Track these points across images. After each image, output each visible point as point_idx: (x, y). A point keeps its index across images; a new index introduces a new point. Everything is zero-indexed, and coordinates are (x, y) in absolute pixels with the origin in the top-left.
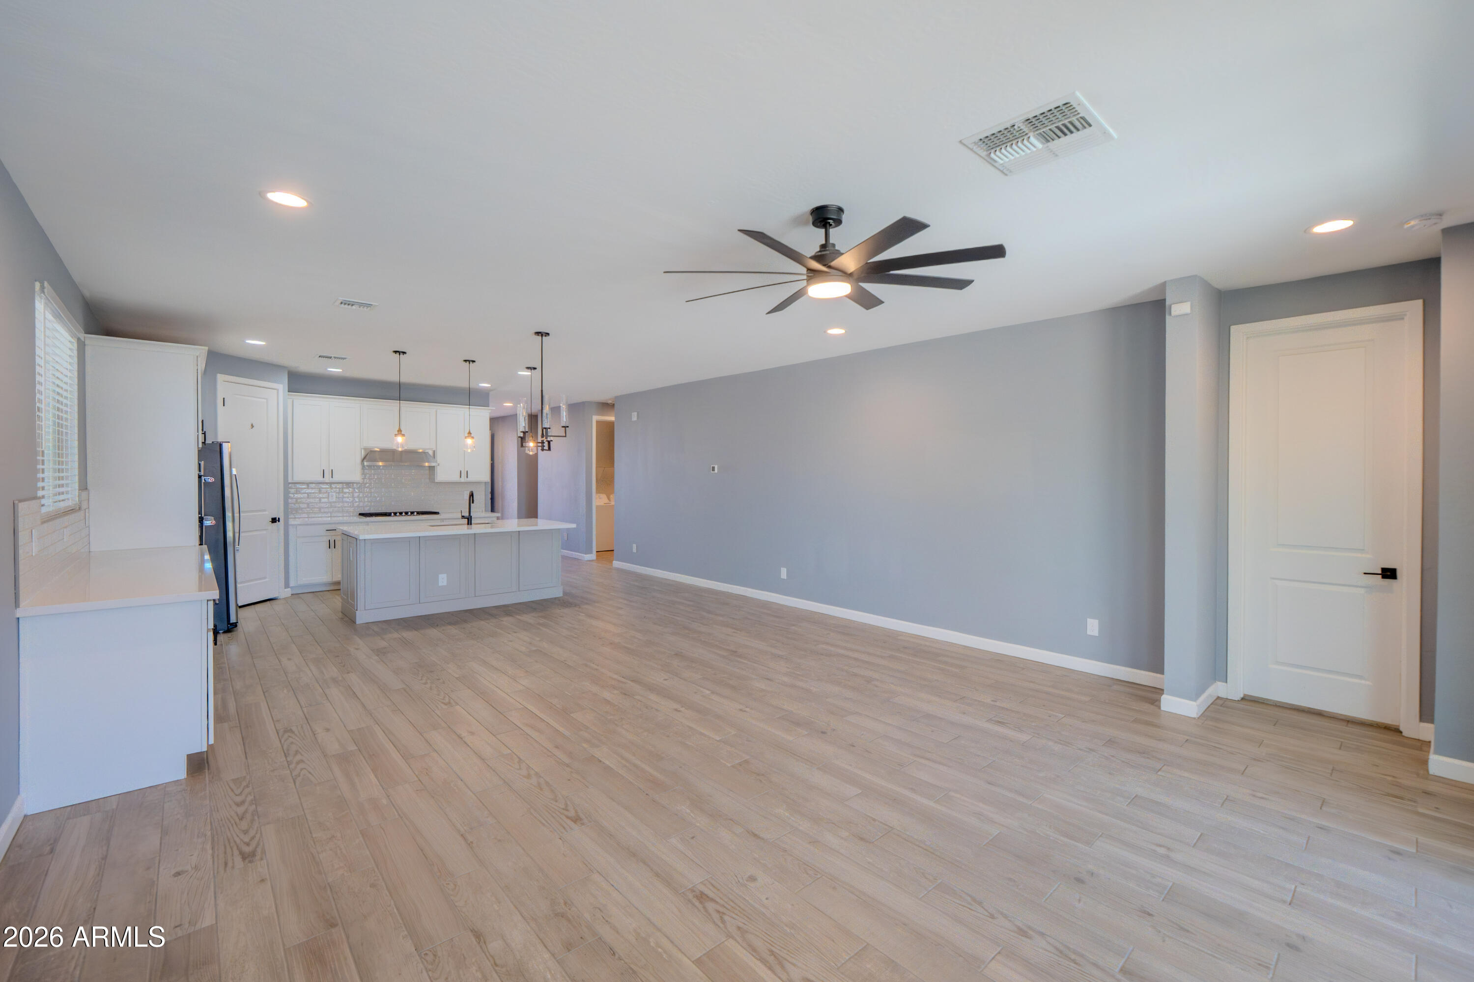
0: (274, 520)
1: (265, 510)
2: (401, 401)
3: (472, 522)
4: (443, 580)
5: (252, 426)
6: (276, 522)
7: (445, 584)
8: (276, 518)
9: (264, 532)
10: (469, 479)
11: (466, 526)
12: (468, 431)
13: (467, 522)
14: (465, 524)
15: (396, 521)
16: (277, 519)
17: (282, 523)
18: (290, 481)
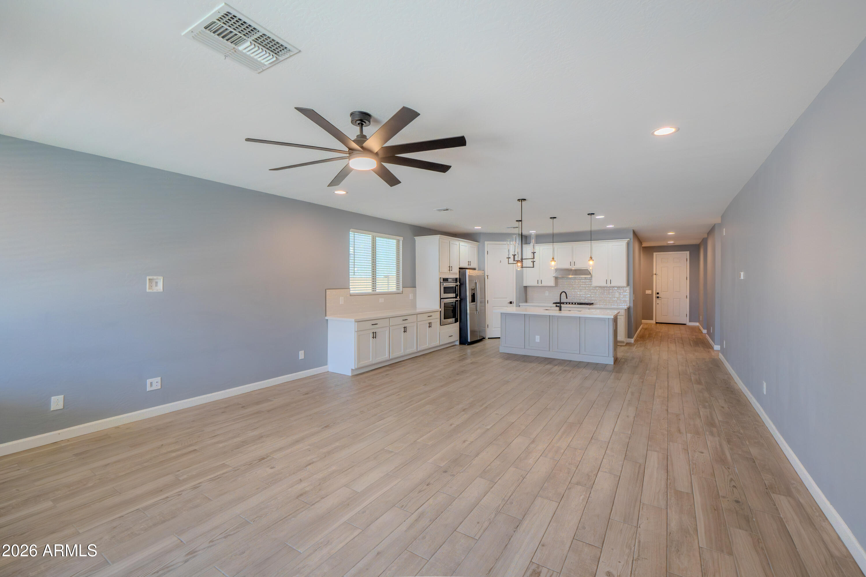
0: (511, 303)
1: (506, 298)
2: (554, 243)
3: (562, 309)
4: (538, 339)
6: (512, 303)
7: (539, 341)
8: (512, 302)
10: (612, 285)
11: (558, 311)
12: (590, 257)
13: (559, 309)
14: (557, 310)
15: (532, 306)
17: (515, 304)
18: (525, 285)
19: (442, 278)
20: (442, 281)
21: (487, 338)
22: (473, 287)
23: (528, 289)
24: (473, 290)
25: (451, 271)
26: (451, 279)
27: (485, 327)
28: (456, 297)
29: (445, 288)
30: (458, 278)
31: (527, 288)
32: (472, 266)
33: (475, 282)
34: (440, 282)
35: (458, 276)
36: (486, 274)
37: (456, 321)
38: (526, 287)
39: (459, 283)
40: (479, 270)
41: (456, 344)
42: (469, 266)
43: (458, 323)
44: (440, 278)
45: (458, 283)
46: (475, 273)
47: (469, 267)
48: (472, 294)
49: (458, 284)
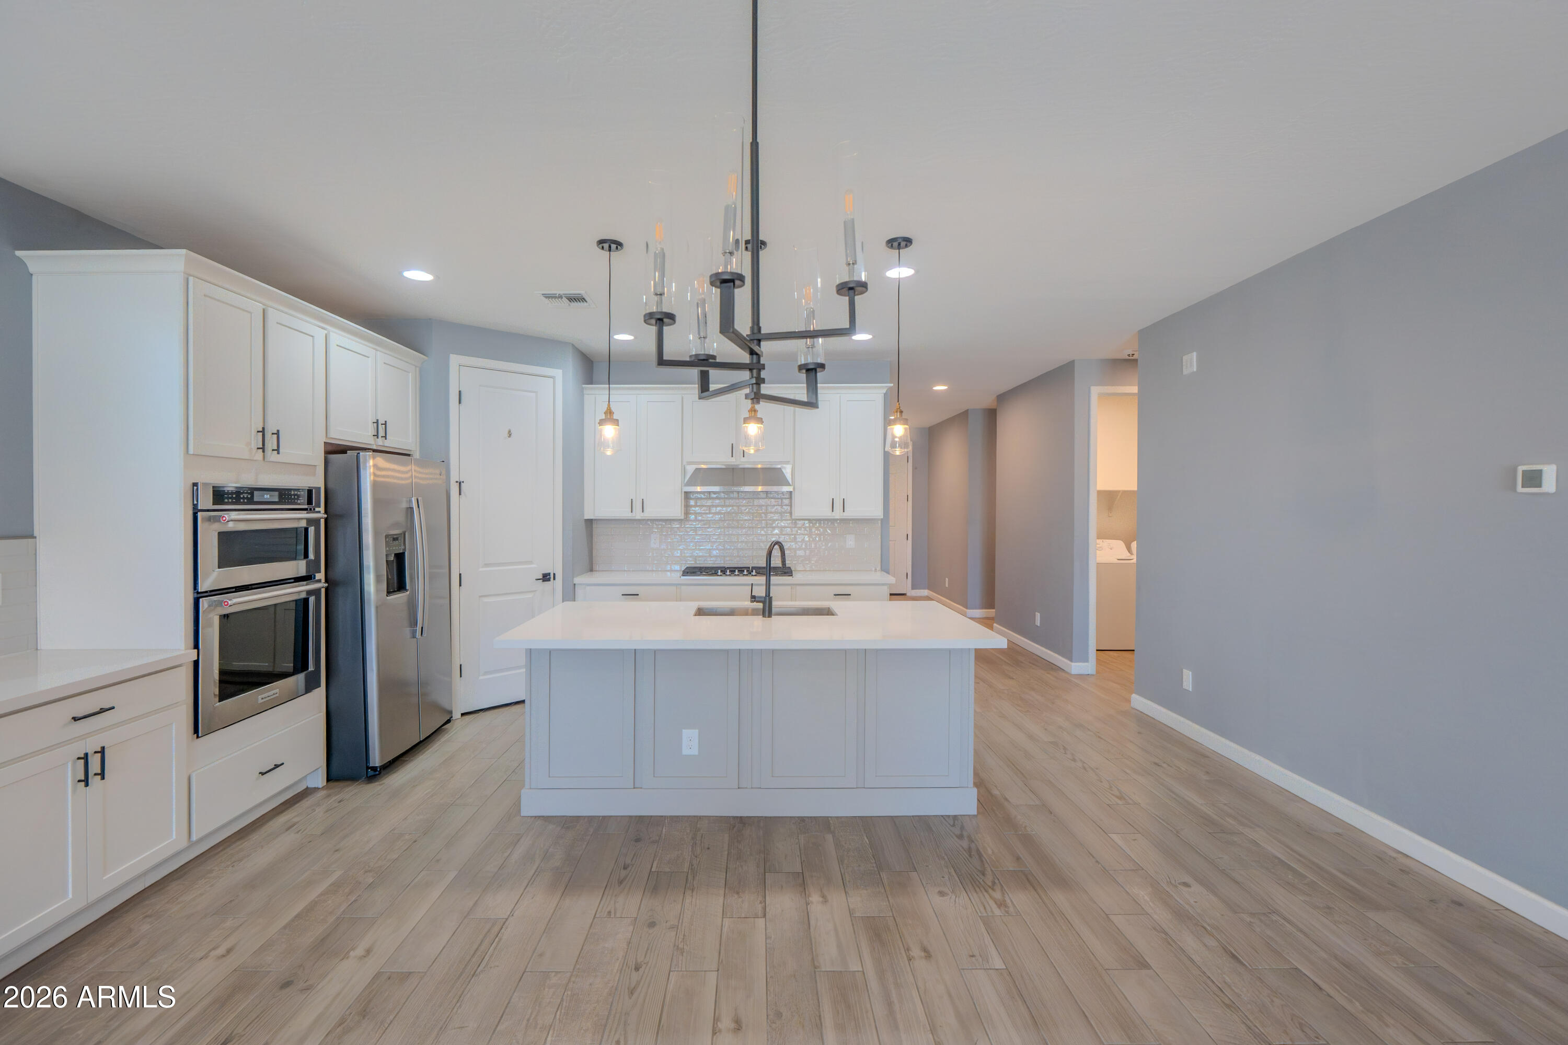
0: (546, 577)
1: (531, 562)
4: (690, 742)
5: (510, 435)
6: (549, 580)
8: (549, 574)
9: (530, 596)
10: (850, 513)
16: (552, 576)
17: (559, 582)
18: (586, 517)
19: (205, 484)
20: (206, 501)
21: (456, 715)
22: (396, 525)
23: (597, 529)
24: (395, 539)
25: (273, 457)
26: (277, 493)
27: (450, 674)
28: (307, 578)
29: (225, 538)
30: (318, 489)
31: (594, 526)
32: (392, 443)
33: (404, 505)
34: (195, 507)
35: (317, 481)
36: (454, 477)
37: (311, 685)
38: (590, 523)
39: (326, 512)
40: (423, 462)
41: (311, 785)
42: (380, 441)
43: (320, 693)
44: (195, 485)
45: (322, 509)
46: (409, 475)
47: (380, 443)
48: (392, 558)
49: (320, 513)
